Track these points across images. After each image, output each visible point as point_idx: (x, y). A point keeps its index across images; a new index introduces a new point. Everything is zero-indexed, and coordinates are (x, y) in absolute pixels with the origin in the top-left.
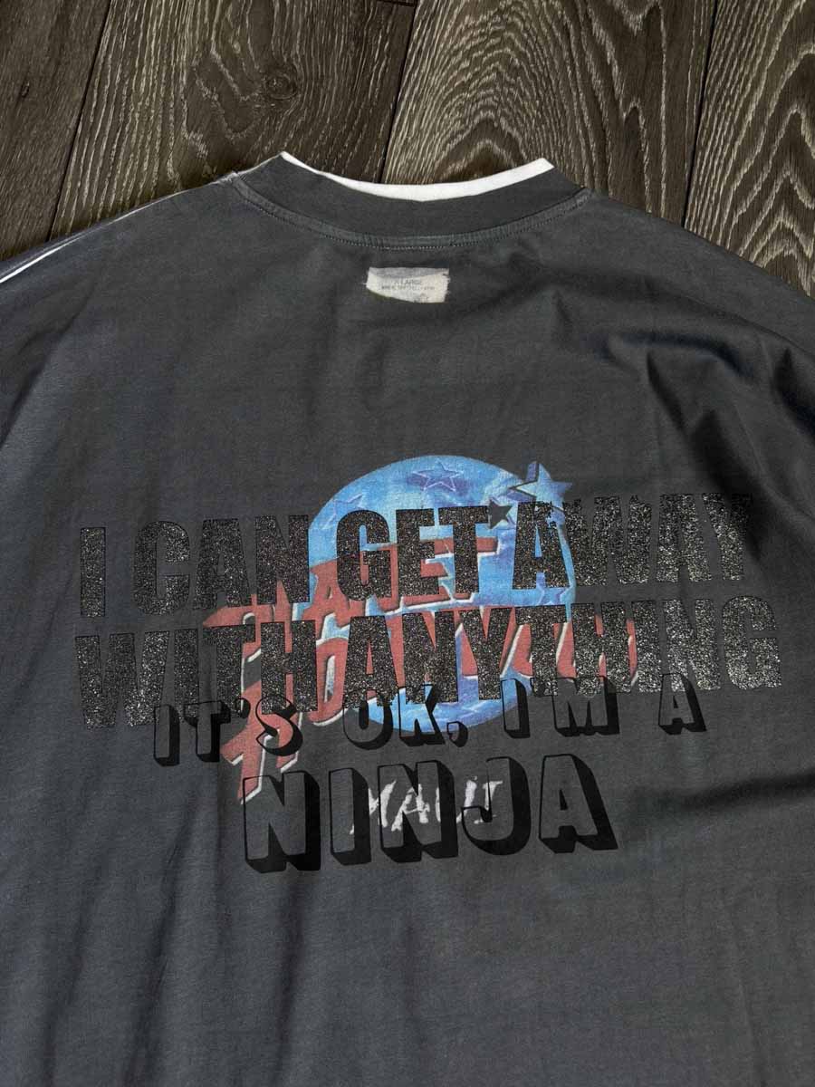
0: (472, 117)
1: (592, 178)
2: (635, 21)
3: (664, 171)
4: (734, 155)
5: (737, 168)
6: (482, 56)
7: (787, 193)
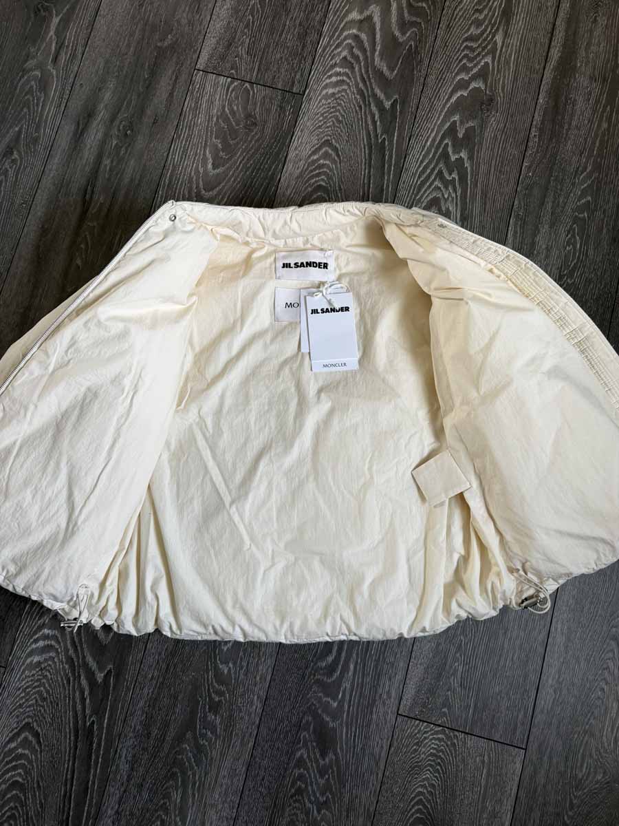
0: (321, 140)
1: (365, 164)
2: (387, 104)
3: (393, 162)
4: (421, 157)
5: (422, 162)
6: (327, 116)
7: (440, 172)
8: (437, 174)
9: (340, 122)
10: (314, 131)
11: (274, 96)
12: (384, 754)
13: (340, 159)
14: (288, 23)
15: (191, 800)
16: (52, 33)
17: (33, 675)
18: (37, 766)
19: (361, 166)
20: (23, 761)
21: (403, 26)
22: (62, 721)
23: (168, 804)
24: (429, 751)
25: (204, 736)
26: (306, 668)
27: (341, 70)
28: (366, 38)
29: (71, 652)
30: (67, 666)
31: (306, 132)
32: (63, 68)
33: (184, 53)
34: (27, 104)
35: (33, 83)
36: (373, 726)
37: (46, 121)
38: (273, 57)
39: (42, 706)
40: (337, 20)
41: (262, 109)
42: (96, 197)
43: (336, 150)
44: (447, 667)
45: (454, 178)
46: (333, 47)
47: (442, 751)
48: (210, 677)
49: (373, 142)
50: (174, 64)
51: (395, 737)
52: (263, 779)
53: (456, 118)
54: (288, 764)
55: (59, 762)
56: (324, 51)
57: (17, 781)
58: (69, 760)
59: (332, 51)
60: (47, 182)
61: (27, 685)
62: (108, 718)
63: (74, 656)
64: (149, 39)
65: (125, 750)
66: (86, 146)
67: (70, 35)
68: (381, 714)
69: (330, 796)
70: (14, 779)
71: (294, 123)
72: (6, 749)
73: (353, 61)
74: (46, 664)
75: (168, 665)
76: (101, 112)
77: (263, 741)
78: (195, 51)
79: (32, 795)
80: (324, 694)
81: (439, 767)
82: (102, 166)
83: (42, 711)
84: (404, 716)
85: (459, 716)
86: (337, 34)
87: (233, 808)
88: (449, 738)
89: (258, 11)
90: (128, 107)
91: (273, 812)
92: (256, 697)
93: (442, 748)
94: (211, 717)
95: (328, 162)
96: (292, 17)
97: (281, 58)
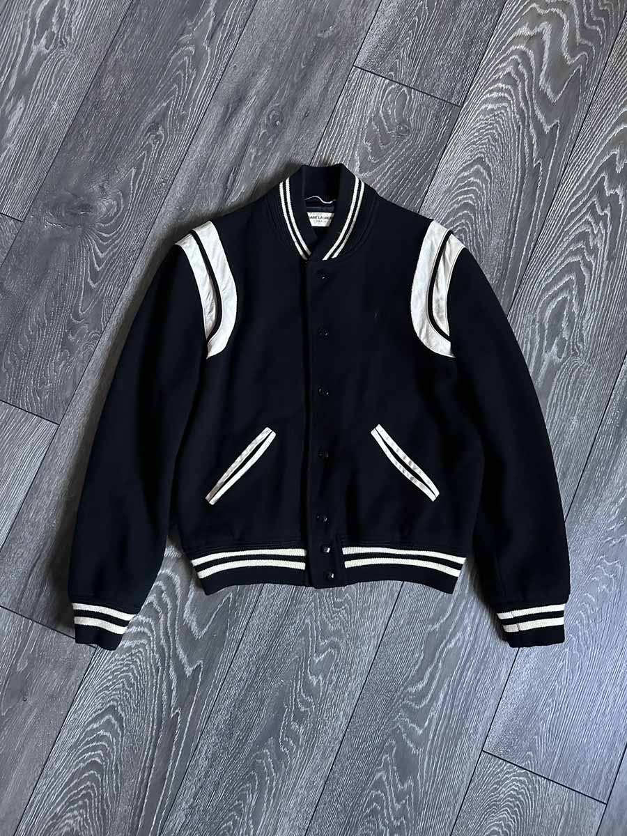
8: (588, 209)
9: (495, 140)
10: (469, 145)
11: (432, 103)
12: (463, 789)
13: (491, 179)
14: (454, 30)
15: (265, 805)
16: (211, 9)
17: (123, 660)
18: (117, 749)
19: (512, 189)
20: (104, 743)
21: (574, 48)
22: (146, 708)
23: (242, 805)
24: (509, 792)
25: (286, 744)
26: (396, 691)
27: (504, 85)
28: (533, 56)
29: (163, 642)
30: (157, 656)
31: (460, 147)
32: (218, 47)
33: (343, 47)
34: (177, 79)
35: (186, 58)
36: (456, 759)
37: (195, 100)
38: (435, 63)
39: (129, 692)
40: (505, 33)
41: (417, 116)
42: (237, 186)
43: (488, 169)
44: (538, 711)
45: (606, 215)
46: (498, 61)
47: (521, 793)
48: (298, 687)
49: (527, 166)
50: (332, 57)
51: (477, 773)
52: (340, 795)
53: (617, 152)
54: (366, 784)
55: (139, 749)
56: (488, 64)
57: (95, 761)
58: (149, 748)
59: (497, 65)
60: (191, 163)
61: (116, 668)
62: (193, 713)
63: (165, 646)
64: (309, 29)
65: (207, 746)
66: (233, 130)
67: (229, 14)
68: (465, 748)
69: (404, 822)
70: (93, 759)
71: (448, 135)
72: (89, 729)
73: (517, 78)
74: (137, 651)
75: (258, 668)
76: (252, 98)
77: (344, 757)
78: (355, 47)
79: (109, 778)
80: (410, 719)
81: (516, 809)
82: (247, 156)
83: (128, 696)
84: (489, 753)
85: (543, 761)
86: (504, 47)
87: (306, 819)
88: (531, 782)
89: (425, 14)
90: (280, 96)
91: (345, 829)
92: (342, 713)
93: (522, 790)
94: (295, 726)
95: (478, 181)
96: (460, 25)
97: (443, 65)
